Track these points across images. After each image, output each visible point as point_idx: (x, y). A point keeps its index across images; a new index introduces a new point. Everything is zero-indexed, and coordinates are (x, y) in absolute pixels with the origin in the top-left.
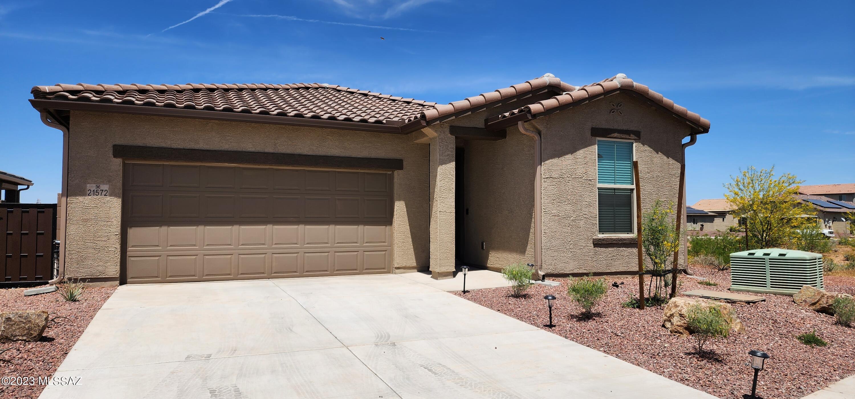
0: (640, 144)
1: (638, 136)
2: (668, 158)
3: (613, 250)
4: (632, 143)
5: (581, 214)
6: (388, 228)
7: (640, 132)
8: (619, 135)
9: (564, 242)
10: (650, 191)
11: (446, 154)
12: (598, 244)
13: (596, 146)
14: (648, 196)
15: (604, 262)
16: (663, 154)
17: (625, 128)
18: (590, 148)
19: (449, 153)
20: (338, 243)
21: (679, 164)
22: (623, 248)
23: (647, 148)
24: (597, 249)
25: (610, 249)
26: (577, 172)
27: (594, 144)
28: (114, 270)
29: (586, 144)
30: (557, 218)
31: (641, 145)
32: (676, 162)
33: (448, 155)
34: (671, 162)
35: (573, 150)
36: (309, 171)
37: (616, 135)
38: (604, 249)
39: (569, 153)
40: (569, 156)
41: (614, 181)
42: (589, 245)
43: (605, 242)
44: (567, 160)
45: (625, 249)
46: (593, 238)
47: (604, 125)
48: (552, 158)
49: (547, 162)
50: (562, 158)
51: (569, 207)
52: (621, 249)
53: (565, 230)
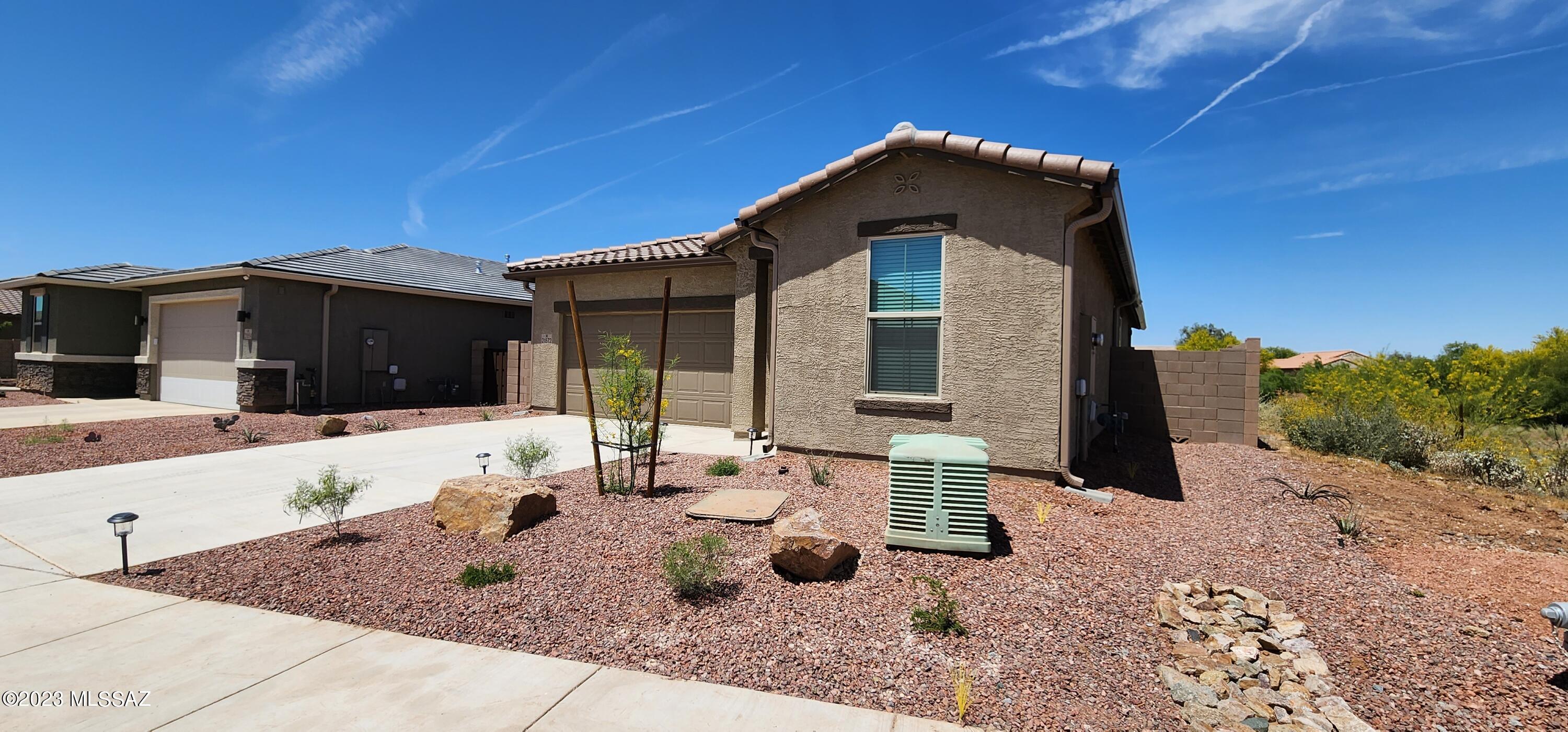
0: (957, 236)
1: (951, 223)
2: (1025, 255)
3: (892, 420)
4: (941, 237)
5: (837, 361)
6: (728, 374)
7: (956, 215)
8: (908, 227)
9: (807, 402)
10: (976, 320)
11: (745, 283)
12: (863, 408)
13: (868, 252)
14: (970, 329)
15: (874, 438)
16: (1012, 248)
17: (924, 213)
18: (856, 256)
19: (749, 282)
20: (706, 391)
21: (1053, 263)
22: (912, 419)
23: (973, 241)
24: (862, 416)
25: (887, 419)
26: (833, 295)
27: (864, 248)
28: (553, 403)
29: (848, 250)
30: (797, 366)
31: (958, 238)
32: (1045, 260)
33: (748, 285)
34: (1031, 263)
35: (826, 263)
36: (683, 314)
37: (903, 228)
38: (876, 418)
39: (820, 268)
40: (821, 273)
41: (910, 306)
42: (848, 409)
43: (876, 407)
44: (818, 279)
45: (915, 420)
46: (856, 399)
47: (884, 215)
48: (792, 279)
49: (784, 285)
50: (810, 277)
51: (817, 350)
52: (908, 420)
53: (810, 384)
